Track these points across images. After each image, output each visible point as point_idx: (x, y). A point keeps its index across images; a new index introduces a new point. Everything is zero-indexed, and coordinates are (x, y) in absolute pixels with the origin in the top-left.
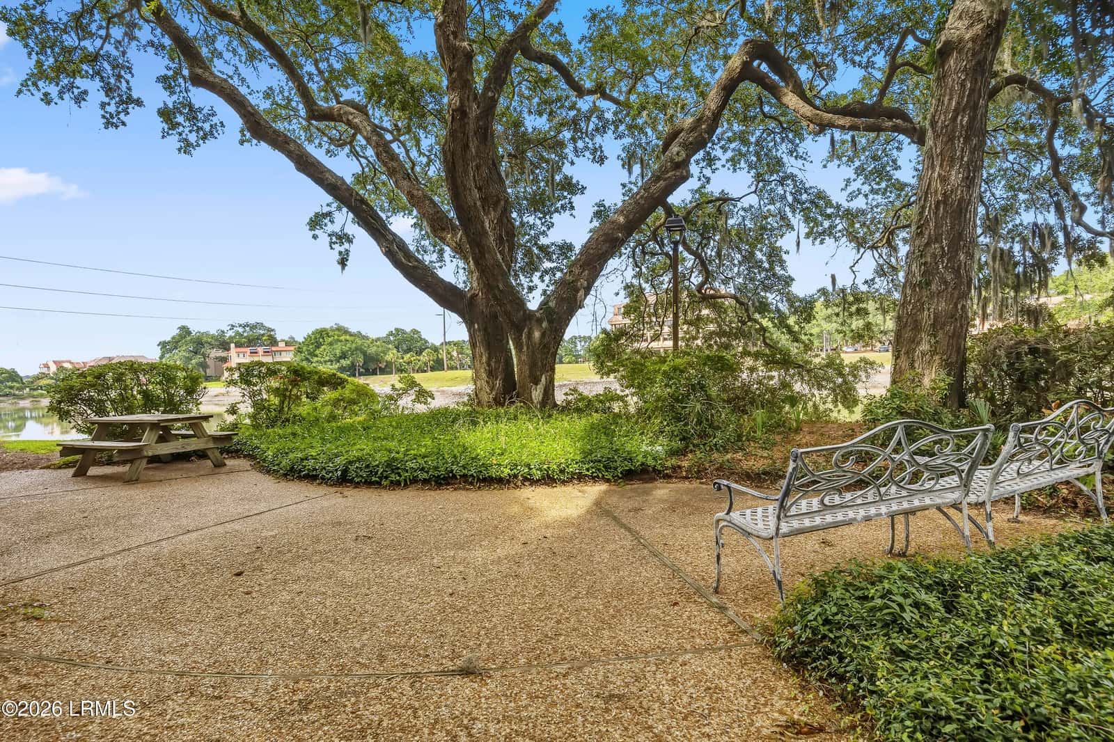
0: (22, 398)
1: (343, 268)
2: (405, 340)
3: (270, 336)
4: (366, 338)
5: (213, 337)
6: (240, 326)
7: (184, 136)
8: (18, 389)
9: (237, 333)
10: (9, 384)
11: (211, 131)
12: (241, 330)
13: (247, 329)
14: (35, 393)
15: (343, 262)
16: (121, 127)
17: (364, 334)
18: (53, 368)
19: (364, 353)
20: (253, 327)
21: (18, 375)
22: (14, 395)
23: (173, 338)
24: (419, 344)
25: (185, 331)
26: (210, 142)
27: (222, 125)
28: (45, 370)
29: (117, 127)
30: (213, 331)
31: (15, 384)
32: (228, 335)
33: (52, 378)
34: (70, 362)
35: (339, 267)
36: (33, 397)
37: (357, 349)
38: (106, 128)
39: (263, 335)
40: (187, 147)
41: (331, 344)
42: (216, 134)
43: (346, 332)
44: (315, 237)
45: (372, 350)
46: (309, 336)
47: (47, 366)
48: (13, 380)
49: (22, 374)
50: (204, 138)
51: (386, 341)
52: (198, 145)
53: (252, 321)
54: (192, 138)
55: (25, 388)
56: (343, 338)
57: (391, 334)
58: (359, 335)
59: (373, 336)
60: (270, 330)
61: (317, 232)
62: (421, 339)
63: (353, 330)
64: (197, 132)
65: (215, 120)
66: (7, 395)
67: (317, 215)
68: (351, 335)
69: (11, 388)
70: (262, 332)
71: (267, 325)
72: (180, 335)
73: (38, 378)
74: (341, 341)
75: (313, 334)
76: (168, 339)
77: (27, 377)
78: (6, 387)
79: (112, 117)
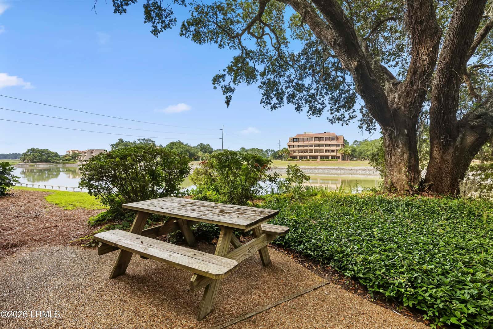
0: (59, 163)
1: (228, 106)
2: (204, 148)
3: (153, 144)
4: (189, 146)
5: (131, 143)
6: (142, 140)
7: (155, 25)
8: (58, 160)
9: (141, 142)
10: (55, 158)
11: (169, 24)
12: (142, 141)
13: (145, 141)
14: (64, 162)
15: (228, 102)
16: (123, 13)
17: (189, 145)
18: (71, 153)
19: (189, 152)
20: (147, 140)
21: (58, 155)
22: (56, 162)
23: (117, 143)
24: (210, 150)
25: (121, 141)
26: (168, 30)
27: (175, 20)
28: (68, 153)
29: (121, 13)
30: (132, 141)
31: (56, 158)
32: (137, 143)
33: (70, 156)
34: (78, 151)
35: (226, 105)
36: (63, 163)
37: (186, 150)
38: (115, 12)
39: (151, 144)
40: (155, 32)
41: (177, 148)
42: (171, 26)
43: (182, 144)
44: (215, 88)
45: (192, 151)
46: (168, 145)
47: (69, 152)
48: (56, 157)
49: (60, 154)
50: (165, 27)
51: (197, 148)
52: (162, 31)
53: (146, 138)
54: (159, 26)
55: (60, 160)
56: (181, 146)
57: (199, 145)
58: (187, 145)
59: (192, 146)
60: (153, 142)
61: (216, 85)
62: (210, 148)
63: (185, 143)
64: (162, 23)
65: (172, 17)
66: (53, 162)
67: (217, 76)
68: (184, 145)
69: (55, 159)
70: (150, 142)
71: (152, 139)
72: (119, 142)
73: (65, 156)
74: (180, 147)
75: (170, 144)
76: (115, 143)
77: (62, 155)
78: (54, 159)
79: (119, 6)
